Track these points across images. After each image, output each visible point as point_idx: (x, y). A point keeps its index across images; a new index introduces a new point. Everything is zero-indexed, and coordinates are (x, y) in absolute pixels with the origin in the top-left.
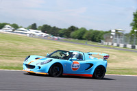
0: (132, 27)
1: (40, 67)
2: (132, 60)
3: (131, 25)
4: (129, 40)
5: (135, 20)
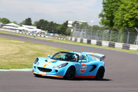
1: (57, 71)
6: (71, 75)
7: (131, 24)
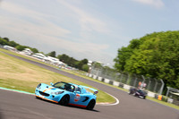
1: (53, 96)
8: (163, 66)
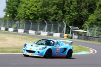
0: (5, 12)
1: (39, 52)
2: (5, 40)
3: (4, 10)
4: (3, 23)
5: (7, 7)
6: (49, 55)
7: (32, 17)
8: (52, 10)
